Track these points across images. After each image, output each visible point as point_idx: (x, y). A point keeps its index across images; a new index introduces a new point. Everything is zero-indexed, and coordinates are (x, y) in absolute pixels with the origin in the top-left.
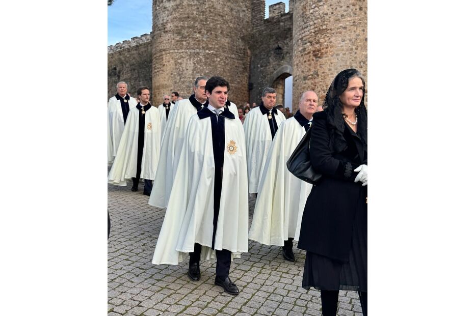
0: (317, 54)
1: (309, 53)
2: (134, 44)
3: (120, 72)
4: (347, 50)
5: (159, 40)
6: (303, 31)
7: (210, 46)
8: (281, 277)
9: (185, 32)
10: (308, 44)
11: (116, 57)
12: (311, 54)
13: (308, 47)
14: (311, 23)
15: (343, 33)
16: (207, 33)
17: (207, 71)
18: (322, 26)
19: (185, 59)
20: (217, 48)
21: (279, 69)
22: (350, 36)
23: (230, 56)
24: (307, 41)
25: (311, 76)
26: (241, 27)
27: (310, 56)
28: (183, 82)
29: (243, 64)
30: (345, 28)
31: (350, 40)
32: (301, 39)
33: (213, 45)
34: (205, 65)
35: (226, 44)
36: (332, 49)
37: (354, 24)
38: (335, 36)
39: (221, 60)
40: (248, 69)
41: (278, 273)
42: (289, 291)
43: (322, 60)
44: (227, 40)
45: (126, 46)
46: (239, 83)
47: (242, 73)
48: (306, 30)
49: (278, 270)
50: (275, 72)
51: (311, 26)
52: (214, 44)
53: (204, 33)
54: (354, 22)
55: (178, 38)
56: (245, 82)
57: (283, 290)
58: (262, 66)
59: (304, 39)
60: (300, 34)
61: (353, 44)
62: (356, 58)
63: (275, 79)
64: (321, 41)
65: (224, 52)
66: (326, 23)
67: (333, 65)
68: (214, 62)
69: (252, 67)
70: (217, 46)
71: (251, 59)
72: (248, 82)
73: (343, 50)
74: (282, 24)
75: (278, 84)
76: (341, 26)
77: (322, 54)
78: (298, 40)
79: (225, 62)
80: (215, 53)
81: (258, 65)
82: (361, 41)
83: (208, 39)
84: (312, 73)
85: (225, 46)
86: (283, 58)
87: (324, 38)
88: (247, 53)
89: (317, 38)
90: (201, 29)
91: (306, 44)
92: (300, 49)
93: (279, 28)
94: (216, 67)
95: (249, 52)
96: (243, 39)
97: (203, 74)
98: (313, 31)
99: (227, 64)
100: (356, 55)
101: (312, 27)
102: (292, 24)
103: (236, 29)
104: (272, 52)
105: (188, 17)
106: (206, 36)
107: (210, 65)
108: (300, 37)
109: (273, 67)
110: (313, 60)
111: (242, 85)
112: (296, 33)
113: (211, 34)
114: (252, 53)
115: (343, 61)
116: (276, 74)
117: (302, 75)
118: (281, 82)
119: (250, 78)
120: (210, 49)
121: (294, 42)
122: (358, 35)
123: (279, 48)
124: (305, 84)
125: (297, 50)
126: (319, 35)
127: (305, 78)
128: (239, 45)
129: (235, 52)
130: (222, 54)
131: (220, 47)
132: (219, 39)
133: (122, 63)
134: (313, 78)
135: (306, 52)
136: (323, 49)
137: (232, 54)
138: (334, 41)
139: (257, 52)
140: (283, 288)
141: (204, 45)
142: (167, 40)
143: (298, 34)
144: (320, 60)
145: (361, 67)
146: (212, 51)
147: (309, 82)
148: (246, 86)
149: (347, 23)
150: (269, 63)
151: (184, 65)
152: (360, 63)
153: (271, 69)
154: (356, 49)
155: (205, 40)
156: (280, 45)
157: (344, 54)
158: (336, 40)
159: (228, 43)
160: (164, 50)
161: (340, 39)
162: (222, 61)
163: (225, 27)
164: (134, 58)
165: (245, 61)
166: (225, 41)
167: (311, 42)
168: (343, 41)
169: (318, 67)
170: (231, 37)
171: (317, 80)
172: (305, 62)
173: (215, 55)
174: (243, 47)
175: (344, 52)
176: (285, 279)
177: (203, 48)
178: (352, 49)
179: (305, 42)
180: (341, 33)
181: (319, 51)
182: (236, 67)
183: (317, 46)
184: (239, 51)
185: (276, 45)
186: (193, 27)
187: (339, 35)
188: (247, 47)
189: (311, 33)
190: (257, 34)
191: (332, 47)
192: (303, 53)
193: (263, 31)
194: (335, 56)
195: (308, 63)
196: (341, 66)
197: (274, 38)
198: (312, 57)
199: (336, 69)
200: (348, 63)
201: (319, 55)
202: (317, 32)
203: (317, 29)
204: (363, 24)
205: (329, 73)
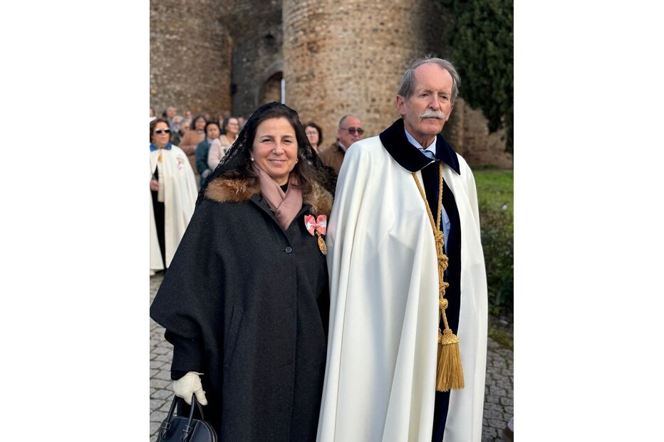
0: (313, 47)
1: (302, 45)
4: (350, 44)
6: (294, 15)
7: (172, 29)
10: (301, 33)
12: (305, 47)
13: (301, 36)
14: (304, 4)
15: (344, 20)
16: (167, 10)
17: (168, 65)
18: (317, 9)
20: (183, 33)
21: (272, 66)
22: (353, 24)
23: (201, 44)
24: (299, 29)
25: (304, 78)
26: (217, 3)
27: (303, 50)
29: (223, 56)
30: (347, 13)
31: (354, 30)
32: (292, 25)
33: (175, 27)
34: (166, 54)
35: (196, 28)
36: (330, 42)
37: (359, 8)
38: (335, 24)
39: (189, 49)
40: (229, 63)
43: (320, 56)
44: (197, 21)
46: (216, 83)
47: (221, 69)
48: (298, 13)
50: (266, 70)
51: (303, 7)
52: (177, 25)
53: (162, 11)
54: (358, 6)
56: (226, 82)
58: (248, 61)
59: (296, 25)
60: (291, 19)
61: (357, 35)
62: (361, 54)
63: (266, 78)
64: (318, 29)
65: (193, 38)
66: (322, 5)
67: (332, 63)
68: (178, 52)
69: (235, 61)
70: (181, 30)
71: (233, 49)
72: (230, 82)
73: (344, 43)
75: (271, 86)
76: (342, 11)
77: (318, 47)
78: (288, 28)
79: (194, 53)
80: (179, 38)
81: (243, 57)
82: (367, 32)
83: (169, 19)
84: (306, 73)
85: (194, 30)
86: (276, 51)
87: (320, 25)
88: (227, 41)
89: (312, 25)
90: (158, 4)
91: (297, 32)
92: (292, 39)
93: (270, 9)
94: (180, 60)
95: (230, 40)
96: (221, 20)
97: (161, 69)
98: (306, 15)
99: (198, 56)
100: (361, 51)
101: (306, 10)
103: (210, 6)
104: (262, 42)
106: (165, 15)
107: (172, 56)
108: (291, 22)
109: (264, 63)
110: (307, 55)
111: (223, 86)
112: (287, 18)
113: (173, 12)
114: (235, 42)
115: (344, 57)
116: (267, 72)
117: (295, 75)
118: (276, 84)
119: (232, 76)
120: (172, 33)
121: (284, 28)
122: (363, 24)
123: (270, 37)
124: (298, 87)
125: (288, 39)
126: (314, 21)
127: (298, 80)
128: (215, 30)
129: (208, 39)
130: (190, 41)
131: (187, 31)
132: (184, 19)
134: (308, 80)
135: (299, 44)
136: (319, 40)
137: (205, 41)
138: (333, 31)
139: (241, 40)
141: (163, 28)
143: (289, 18)
144: (317, 55)
145: (367, 67)
146: (174, 37)
147: (303, 85)
148: (227, 87)
149: (350, 7)
150: (257, 56)
152: (366, 61)
153: (261, 66)
154: (362, 42)
155: (164, 19)
156: (272, 32)
158: (335, 29)
159: (199, 26)
161: (340, 28)
162: (190, 52)
165: (224, 52)
166: (194, 23)
167: (304, 30)
168: (345, 30)
169: (314, 66)
170: (202, 17)
171: (313, 83)
172: (298, 57)
173: (179, 41)
174: (221, 33)
175: (346, 46)
178: (355, 43)
179: (297, 30)
180: (341, 19)
181: (314, 42)
182: (212, 60)
183: (312, 36)
184: (215, 38)
185: (266, 33)
187: (339, 22)
188: (227, 33)
189: (304, 17)
190: (241, 15)
191: (330, 38)
192: (295, 45)
193: (248, 11)
194: (334, 50)
195: (301, 58)
196: (342, 65)
197: (264, 23)
198: (306, 51)
199: (336, 68)
200: (351, 62)
201: (315, 49)
202: (311, 17)
203: (311, 13)
204: (369, 9)
205: (328, 73)
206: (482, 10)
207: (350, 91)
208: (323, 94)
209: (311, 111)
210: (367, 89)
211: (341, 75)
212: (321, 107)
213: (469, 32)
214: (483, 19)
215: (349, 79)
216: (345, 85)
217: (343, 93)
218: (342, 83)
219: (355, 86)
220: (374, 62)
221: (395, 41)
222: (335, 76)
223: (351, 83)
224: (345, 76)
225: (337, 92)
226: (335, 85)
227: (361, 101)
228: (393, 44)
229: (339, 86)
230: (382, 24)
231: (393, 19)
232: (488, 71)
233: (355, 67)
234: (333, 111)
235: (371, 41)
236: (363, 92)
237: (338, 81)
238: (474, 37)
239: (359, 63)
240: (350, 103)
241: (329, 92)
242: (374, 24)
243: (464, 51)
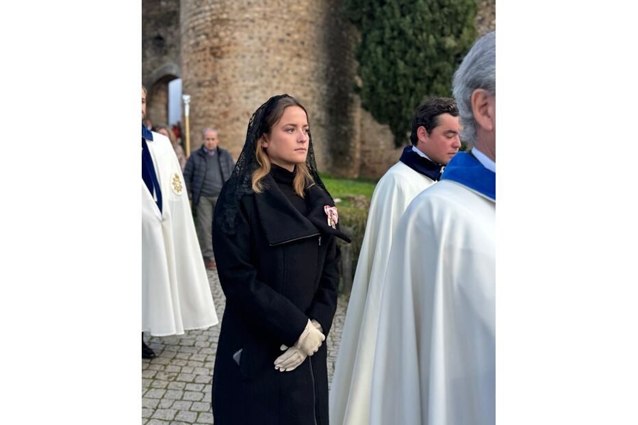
0: (216, 53)
1: (204, 49)
4: (256, 52)
6: (195, 18)
8: (184, 390)
10: (203, 37)
12: (208, 51)
13: (203, 40)
14: (207, 8)
15: (250, 28)
18: (222, 14)
21: (160, 68)
22: (259, 32)
24: (200, 33)
25: (207, 83)
27: (205, 55)
30: (253, 21)
31: (260, 39)
32: (193, 28)
36: (235, 48)
37: (265, 17)
38: (240, 31)
41: (180, 385)
42: (199, 413)
43: (224, 62)
48: (200, 16)
49: (178, 379)
51: (206, 11)
54: (265, 15)
57: (189, 412)
59: (197, 28)
60: (191, 22)
61: (264, 44)
62: (267, 63)
63: (154, 81)
64: (222, 34)
66: (227, 10)
67: (237, 70)
73: (250, 51)
75: (159, 88)
76: (247, 19)
77: (222, 53)
78: (188, 30)
82: (274, 41)
84: (208, 78)
86: (166, 53)
87: (225, 31)
89: (215, 30)
91: (199, 36)
92: (192, 42)
93: (160, 10)
98: (209, 19)
100: (267, 60)
101: (208, 14)
102: (179, 6)
108: (191, 25)
110: (210, 60)
112: (185, 19)
115: (250, 65)
117: (196, 80)
118: (163, 86)
121: (183, 30)
122: (270, 33)
123: (159, 38)
124: (200, 92)
125: (187, 43)
126: (218, 26)
127: (200, 85)
134: (211, 85)
135: (201, 48)
136: (224, 46)
138: (238, 38)
140: (190, 410)
143: (189, 20)
144: (220, 61)
145: (274, 77)
147: (205, 91)
149: (256, 15)
152: (273, 71)
153: (149, 67)
154: (268, 51)
156: (162, 34)
158: (241, 36)
161: (246, 35)
167: (207, 35)
168: (251, 38)
169: (218, 72)
171: (216, 89)
172: (199, 61)
175: (251, 54)
176: (190, 393)
178: (261, 51)
179: (198, 34)
180: (247, 27)
181: (218, 48)
183: (216, 41)
185: (155, 34)
187: (244, 29)
189: (207, 21)
191: (236, 45)
192: (196, 49)
194: (240, 57)
195: (202, 63)
196: (248, 73)
197: (153, 22)
198: (208, 56)
199: (242, 76)
200: (258, 69)
201: (219, 54)
202: (214, 22)
203: (214, 17)
204: (276, 19)
205: (233, 80)
206: (392, 30)
208: (227, 101)
209: (214, 117)
211: (247, 83)
212: (225, 114)
213: (379, 50)
214: (393, 38)
215: (255, 88)
216: (251, 94)
217: (249, 102)
218: (248, 91)
219: (262, 95)
220: (281, 72)
221: (301, 52)
222: (241, 83)
223: (257, 92)
224: (251, 84)
225: (243, 101)
226: (241, 93)
228: (299, 56)
229: (244, 94)
230: (289, 35)
231: (299, 31)
232: (398, 88)
233: (262, 75)
234: (238, 119)
235: (278, 52)
237: (244, 89)
238: (383, 55)
239: (265, 72)
241: (234, 99)
242: (281, 35)
243: (374, 67)
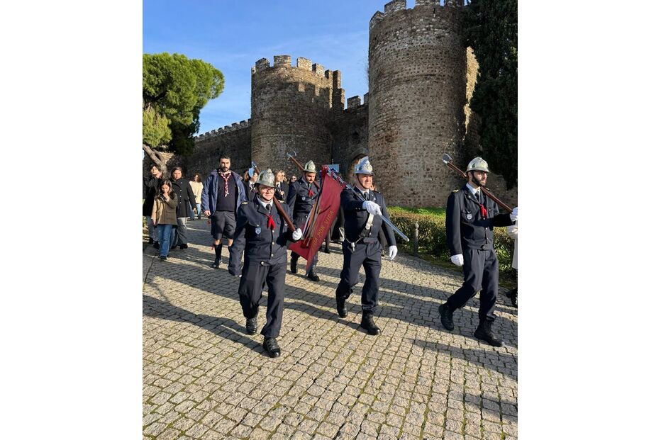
0: (389, 139)
1: (382, 138)
2: (235, 129)
3: (222, 152)
4: (413, 136)
5: (258, 126)
6: (377, 120)
7: (300, 131)
9: (279, 120)
10: (382, 131)
11: (219, 139)
12: (384, 139)
13: (381, 133)
14: (384, 114)
15: (410, 122)
16: (297, 120)
17: (297, 152)
18: (393, 116)
19: (279, 142)
21: (356, 151)
22: (415, 124)
23: (316, 139)
25: (383, 157)
26: (325, 116)
27: (383, 141)
28: (278, 161)
29: (327, 147)
30: (411, 118)
31: (416, 128)
34: (296, 146)
36: (401, 135)
37: (419, 115)
38: (404, 125)
39: (309, 143)
40: (331, 150)
43: (393, 144)
44: (314, 126)
45: (228, 131)
46: (323, 162)
47: (326, 154)
48: (380, 119)
50: (353, 153)
51: (383, 116)
52: (303, 129)
53: (295, 121)
54: (419, 113)
55: (273, 125)
56: (328, 161)
58: (341, 148)
59: (378, 126)
60: (375, 123)
61: (418, 131)
62: (420, 142)
63: (352, 159)
64: (393, 128)
65: (311, 136)
66: (396, 114)
67: (401, 148)
68: (303, 144)
69: (334, 149)
70: (305, 132)
71: (333, 142)
73: (410, 136)
74: (358, 114)
76: (408, 117)
77: (393, 139)
78: (373, 128)
79: (312, 145)
80: (304, 137)
81: (339, 147)
82: (424, 128)
83: (298, 126)
84: (384, 154)
85: (312, 131)
86: (359, 142)
87: (394, 126)
89: (389, 126)
90: (292, 117)
91: (379, 131)
92: (375, 134)
93: (356, 118)
94: (304, 149)
95: (331, 136)
96: (326, 126)
98: (385, 120)
99: (314, 146)
100: (421, 140)
101: (385, 117)
102: (368, 114)
103: (321, 117)
104: (351, 137)
105: (282, 108)
106: (296, 123)
107: (299, 147)
108: (375, 125)
109: (351, 149)
110: (385, 144)
112: (371, 122)
113: (301, 121)
114: (334, 138)
115: (409, 144)
117: (377, 156)
120: (300, 134)
121: (370, 129)
122: (422, 124)
123: (356, 134)
124: (378, 163)
125: (372, 135)
126: (390, 124)
127: (379, 158)
128: (323, 131)
129: (320, 137)
130: (310, 138)
131: (308, 132)
132: (307, 126)
133: (224, 144)
134: (385, 158)
135: (380, 137)
136: (393, 135)
137: (318, 138)
138: (402, 129)
139: (338, 136)
142: (264, 126)
143: (373, 122)
144: (391, 144)
145: (424, 150)
146: (301, 136)
147: (382, 162)
149: (413, 114)
150: (348, 145)
151: (278, 147)
152: (423, 146)
153: (350, 151)
154: (421, 135)
155: (296, 126)
156: (357, 131)
157: (411, 139)
158: (404, 128)
159: (314, 129)
160: (262, 134)
161: (407, 127)
163: (311, 115)
164: (234, 140)
165: (328, 144)
166: (312, 127)
167: (384, 130)
168: (410, 128)
169: (390, 150)
170: (317, 124)
171: (389, 160)
172: (379, 145)
174: (327, 133)
177: (294, 133)
178: (417, 135)
179: (379, 129)
180: (408, 122)
181: (390, 136)
182: (321, 148)
183: (389, 132)
184: (323, 136)
185: (354, 131)
186: (286, 116)
187: (406, 123)
188: (330, 133)
190: (338, 122)
191: (401, 133)
192: (377, 138)
193: (342, 120)
194: (403, 140)
195: (381, 146)
196: (408, 149)
197: (352, 125)
198: (385, 141)
199: (404, 151)
200: (414, 147)
201: (391, 140)
202: (388, 121)
203: (388, 119)
204: (426, 115)
205: (399, 154)
206: (504, 114)
207: (413, 164)
208: (395, 166)
209: (387, 177)
210: (424, 163)
211: (407, 155)
212: (394, 174)
213: (495, 127)
214: (505, 119)
215: (412, 157)
216: (410, 161)
217: (408, 166)
219: (416, 161)
220: (429, 146)
221: (443, 134)
222: (404, 156)
223: (414, 159)
224: (410, 155)
225: (405, 165)
226: (404, 161)
227: (420, 170)
228: (440, 135)
229: (406, 162)
230: (434, 124)
231: (440, 121)
232: (509, 150)
233: (417, 150)
234: (402, 177)
235: (427, 134)
236: (421, 165)
237: (405, 159)
238: (498, 131)
239: (419, 148)
240: (413, 171)
241: (399, 165)
242: (429, 124)
243: (491, 139)
